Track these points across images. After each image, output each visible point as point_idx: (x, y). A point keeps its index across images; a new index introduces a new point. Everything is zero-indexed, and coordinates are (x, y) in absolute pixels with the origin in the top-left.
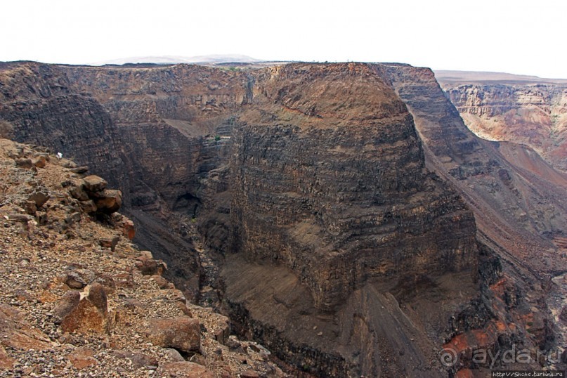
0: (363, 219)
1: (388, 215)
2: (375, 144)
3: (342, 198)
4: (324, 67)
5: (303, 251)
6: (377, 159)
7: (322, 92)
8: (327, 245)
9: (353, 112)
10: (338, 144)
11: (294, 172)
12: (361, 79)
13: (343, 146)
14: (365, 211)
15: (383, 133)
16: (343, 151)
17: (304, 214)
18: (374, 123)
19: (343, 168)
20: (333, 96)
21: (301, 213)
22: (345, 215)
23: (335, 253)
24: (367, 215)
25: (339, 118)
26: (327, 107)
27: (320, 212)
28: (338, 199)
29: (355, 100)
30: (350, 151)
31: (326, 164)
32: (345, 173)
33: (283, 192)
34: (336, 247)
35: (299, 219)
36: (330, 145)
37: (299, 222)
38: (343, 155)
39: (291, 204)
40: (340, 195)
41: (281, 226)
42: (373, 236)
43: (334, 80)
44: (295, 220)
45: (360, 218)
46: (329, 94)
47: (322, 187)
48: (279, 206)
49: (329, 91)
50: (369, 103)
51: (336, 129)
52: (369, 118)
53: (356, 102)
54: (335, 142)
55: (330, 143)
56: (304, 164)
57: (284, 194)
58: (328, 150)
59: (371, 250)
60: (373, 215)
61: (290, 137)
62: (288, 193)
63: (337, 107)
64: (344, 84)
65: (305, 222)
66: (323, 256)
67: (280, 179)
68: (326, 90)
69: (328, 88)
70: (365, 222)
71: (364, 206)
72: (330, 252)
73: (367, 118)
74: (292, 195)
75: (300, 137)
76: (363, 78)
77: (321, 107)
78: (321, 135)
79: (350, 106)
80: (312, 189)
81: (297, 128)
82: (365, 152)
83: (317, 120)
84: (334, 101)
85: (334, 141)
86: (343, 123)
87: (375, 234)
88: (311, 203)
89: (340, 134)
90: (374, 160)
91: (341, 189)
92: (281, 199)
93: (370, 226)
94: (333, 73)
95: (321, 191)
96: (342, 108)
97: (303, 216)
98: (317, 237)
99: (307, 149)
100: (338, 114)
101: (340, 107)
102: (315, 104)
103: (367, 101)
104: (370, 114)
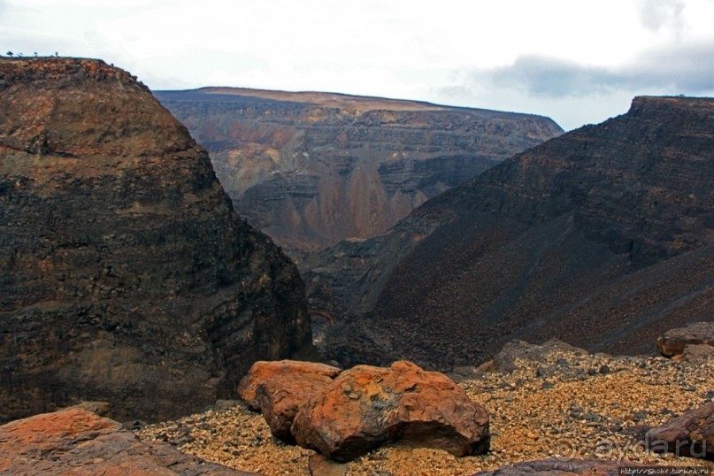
0: (217, 313)
1: (241, 297)
2: (194, 192)
3: (178, 288)
4: (23, 63)
5: (124, 399)
6: (208, 214)
7: (48, 110)
8: (185, 373)
9: (135, 142)
10: (132, 200)
11: (42, 264)
12: (121, 87)
13: (143, 202)
14: (215, 300)
15: (198, 173)
16: (151, 210)
17: (85, 335)
18: (181, 158)
19: (161, 240)
20: (76, 117)
21: (79, 334)
22: (195, 315)
23: (213, 380)
24: (220, 306)
25: (113, 154)
26: (75, 137)
27: (126, 321)
28: (172, 292)
29: (128, 123)
30: (162, 209)
31: (124, 236)
32: (168, 247)
33: (23, 305)
34: (211, 370)
35: (76, 347)
36: (119, 203)
37: (77, 351)
38: (152, 217)
39: (52, 323)
40: (172, 285)
41: (36, 370)
42: (234, 334)
43: (62, 88)
44: (69, 350)
45: (213, 313)
46: (64, 113)
47: (123, 279)
48: (24, 335)
49: (63, 109)
50: (158, 127)
51: (120, 174)
52: (169, 150)
53: (131, 126)
54: (126, 196)
55: (117, 200)
56: (65, 246)
57: (27, 308)
58: (118, 212)
59: (238, 356)
60: (225, 303)
61: (11, 198)
62: (38, 305)
63: (99, 135)
64: (92, 96)
65: (91, 348)
66: (191, 394)
67: (10, 283)
68: (56, 108)
69: (58, 103)
70: (220, 318)
71: (209, 292)
72: (205, 382)
73: (166, 150)
74: (51, 306)
75: (45, 197)
76: (124, 84)
77: (61, 138)
78: (92, 187)
79: (123, 133)
80: (95, 286)
81: (24, 181)
82: (190, 207)
83: (63, 162)
84: (84, 125)
85: (124, 195)
86: (126, 163)
87: (236, 331)
88: (99, 312)
89: (131, 181)
90: (203, 217)
91: (171, 274)
92: (24, 320)
93: (228, 320)
94: (50, 75)
95: (121, 285)
96: (109, 138)
97: (83, 340)
98: (139, 366)
99: (68, 216)
100: (108, 148)
101: (104, 135)
102: (45, 132)
103: (153, 123)
104: (170, 144)
